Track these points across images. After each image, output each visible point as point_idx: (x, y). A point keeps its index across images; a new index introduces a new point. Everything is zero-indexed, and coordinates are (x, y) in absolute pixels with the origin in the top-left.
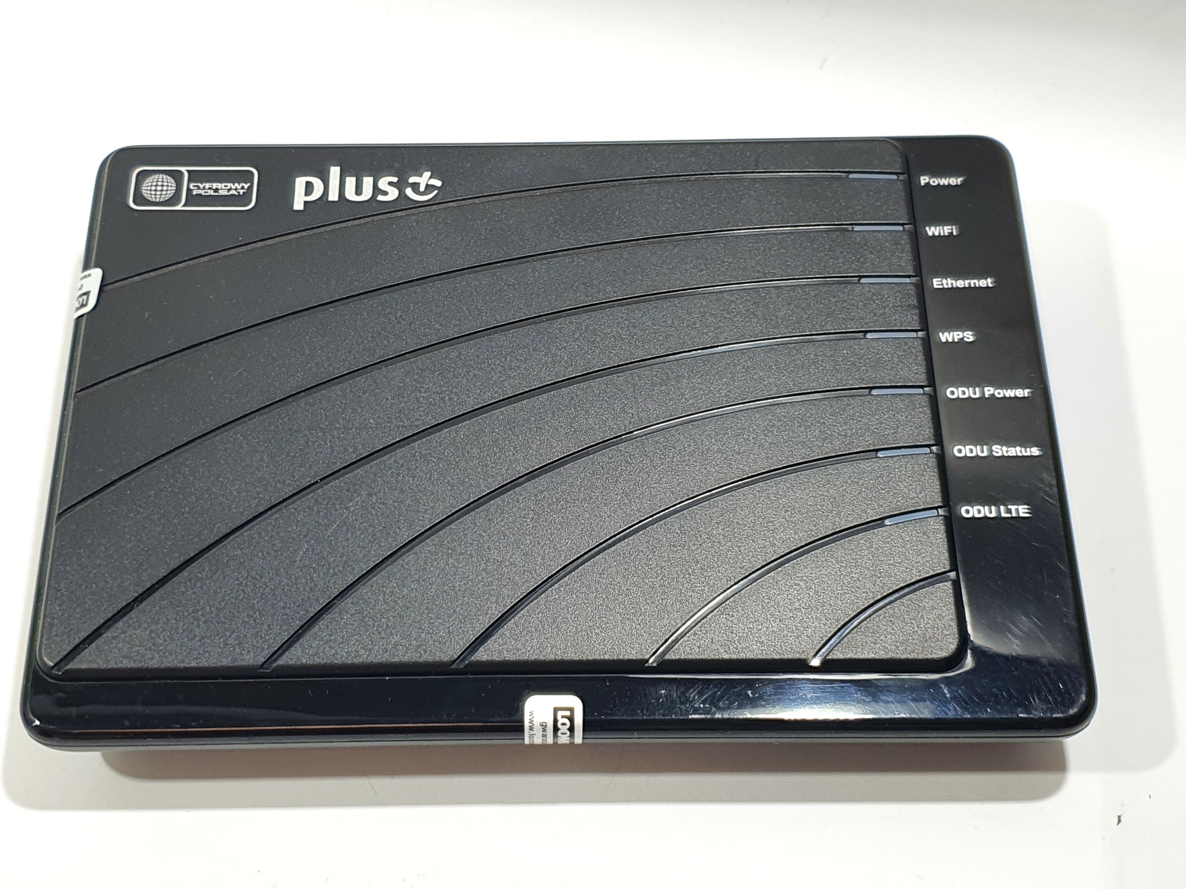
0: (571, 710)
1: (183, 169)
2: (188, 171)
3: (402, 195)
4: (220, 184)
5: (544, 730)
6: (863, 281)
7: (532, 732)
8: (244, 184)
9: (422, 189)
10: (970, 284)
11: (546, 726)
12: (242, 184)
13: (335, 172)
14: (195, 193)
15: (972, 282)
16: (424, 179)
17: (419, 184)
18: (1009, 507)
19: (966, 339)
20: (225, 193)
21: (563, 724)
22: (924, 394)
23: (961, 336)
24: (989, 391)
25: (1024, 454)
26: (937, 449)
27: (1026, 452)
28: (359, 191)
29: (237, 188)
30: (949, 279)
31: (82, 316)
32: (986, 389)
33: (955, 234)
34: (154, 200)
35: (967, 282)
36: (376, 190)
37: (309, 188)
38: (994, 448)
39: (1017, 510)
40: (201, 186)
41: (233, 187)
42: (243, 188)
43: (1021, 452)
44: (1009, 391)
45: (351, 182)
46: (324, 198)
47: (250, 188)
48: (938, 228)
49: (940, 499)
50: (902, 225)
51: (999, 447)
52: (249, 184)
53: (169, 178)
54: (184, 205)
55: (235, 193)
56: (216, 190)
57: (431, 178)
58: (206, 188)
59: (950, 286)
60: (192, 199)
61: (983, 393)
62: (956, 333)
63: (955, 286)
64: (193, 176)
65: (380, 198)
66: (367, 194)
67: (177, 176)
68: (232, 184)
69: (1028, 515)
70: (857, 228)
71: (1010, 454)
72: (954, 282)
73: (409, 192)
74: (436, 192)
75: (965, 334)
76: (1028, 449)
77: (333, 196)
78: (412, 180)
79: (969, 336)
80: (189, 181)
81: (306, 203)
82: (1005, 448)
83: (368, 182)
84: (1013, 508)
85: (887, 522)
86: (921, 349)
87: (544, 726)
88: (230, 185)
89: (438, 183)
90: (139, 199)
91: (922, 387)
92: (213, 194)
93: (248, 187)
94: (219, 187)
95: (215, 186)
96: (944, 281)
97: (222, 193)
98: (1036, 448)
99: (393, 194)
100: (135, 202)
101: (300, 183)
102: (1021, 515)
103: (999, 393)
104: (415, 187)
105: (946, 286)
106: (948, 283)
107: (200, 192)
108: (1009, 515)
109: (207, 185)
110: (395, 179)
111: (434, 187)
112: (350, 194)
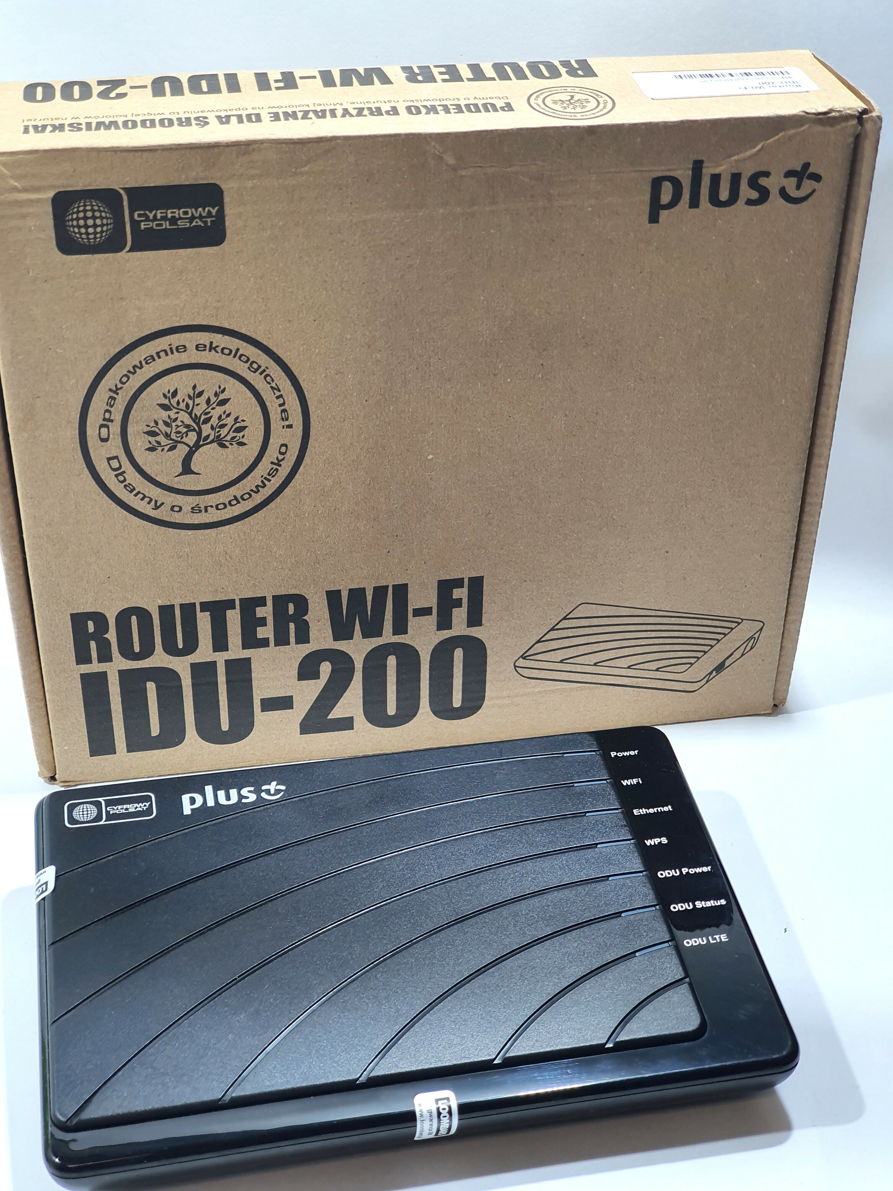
0: (448, 1099)
1: (100, 799)
2: (104, 800)
3: (259, 797)
4: (128, 805)
5: (431, 1116)
6: (587, 814)
7: (422, 1119)
8: (146, 804)
9: (272, 792)
10: (657, 810)
11: (431, 1112)
12: (144, 804)
13: (209, 789)
14: (111, 813)
15: (659, 809)
16: (273, 786)
17: (269, 790)
18: (714, 937)
19: (662, 842)
20: (134, 810)
21: (444, 1109)
22: (643, 876)
23: (659, 841)
24: (685, 871)
25: (717, 904)
26: (660, 907)
27: (717, 903)
28: (228, 798)
29: (141, 806)
30: (643, 809)
31: (44, 899)
32: (683, 870)
33: (641, 782)
34: (83, 820)
35: (655, 809)
36: (241, 797)
37: (193, 801)
38: (696, 903)
39: (720, 938)
40: (115, 808)
41: (138, 806)
42: (145, 806)
43: (714, 903)
44: (698, 869)
45: (221, 794)
46: (205, 805)
47: (151, 805)
48: (629, 780)
49: (669, 936)
50: (605, 780)
51: (700, 902)
52: (149, 803)
53: (91, 805)
54: (105, 821)
55: (140, 809)
56: (127, 809)
57: (276, 785)
58: (119, 809)
59: (645, 813)
60: (109, 817)
61: (681, 872)
62: (655, 840)
63: (648, 812)
64: (108, 803)
65: (244, 801)
66: (234, 799)
67: (98, 805)
68: (137, 804)
69: (727, 940)
70: (576, 785)
71: (707, 905)
72: (647, 810)
73: (263, 795)
74: (283, 793)
75: (662, 839)
76: (718, 901)
77: (211, 803)
78: (264, 788)
79: (664, 840)
80: (106, 807)
81: (192, 810)
82: (703, 903)
83: (233, 792)
84: (717, 937)
85: (637, 954)
86: (635, 849)
87: (430, 1113)
88: (135, 805)
89: (283, 788)
90: (72, 820)
91: (641, 872)
92: (124, 812)
93: (149, 805)
94: (128, 807)
95: (125, 807)
96: (641, 810)
97: (130, 810)
98: (723, 900)
99: (253, 797)
100: (69, 823)
101: (185, 799)
102: (723, 940)
103: (692, 871)
104: (268, 792)
105: (642, 813)
106: (643, 811)
107: (115, 811)
108: (715, 941)
109: (119, 807)
110: (252, 789)
111: (281, 790)
112: (222, 800)
